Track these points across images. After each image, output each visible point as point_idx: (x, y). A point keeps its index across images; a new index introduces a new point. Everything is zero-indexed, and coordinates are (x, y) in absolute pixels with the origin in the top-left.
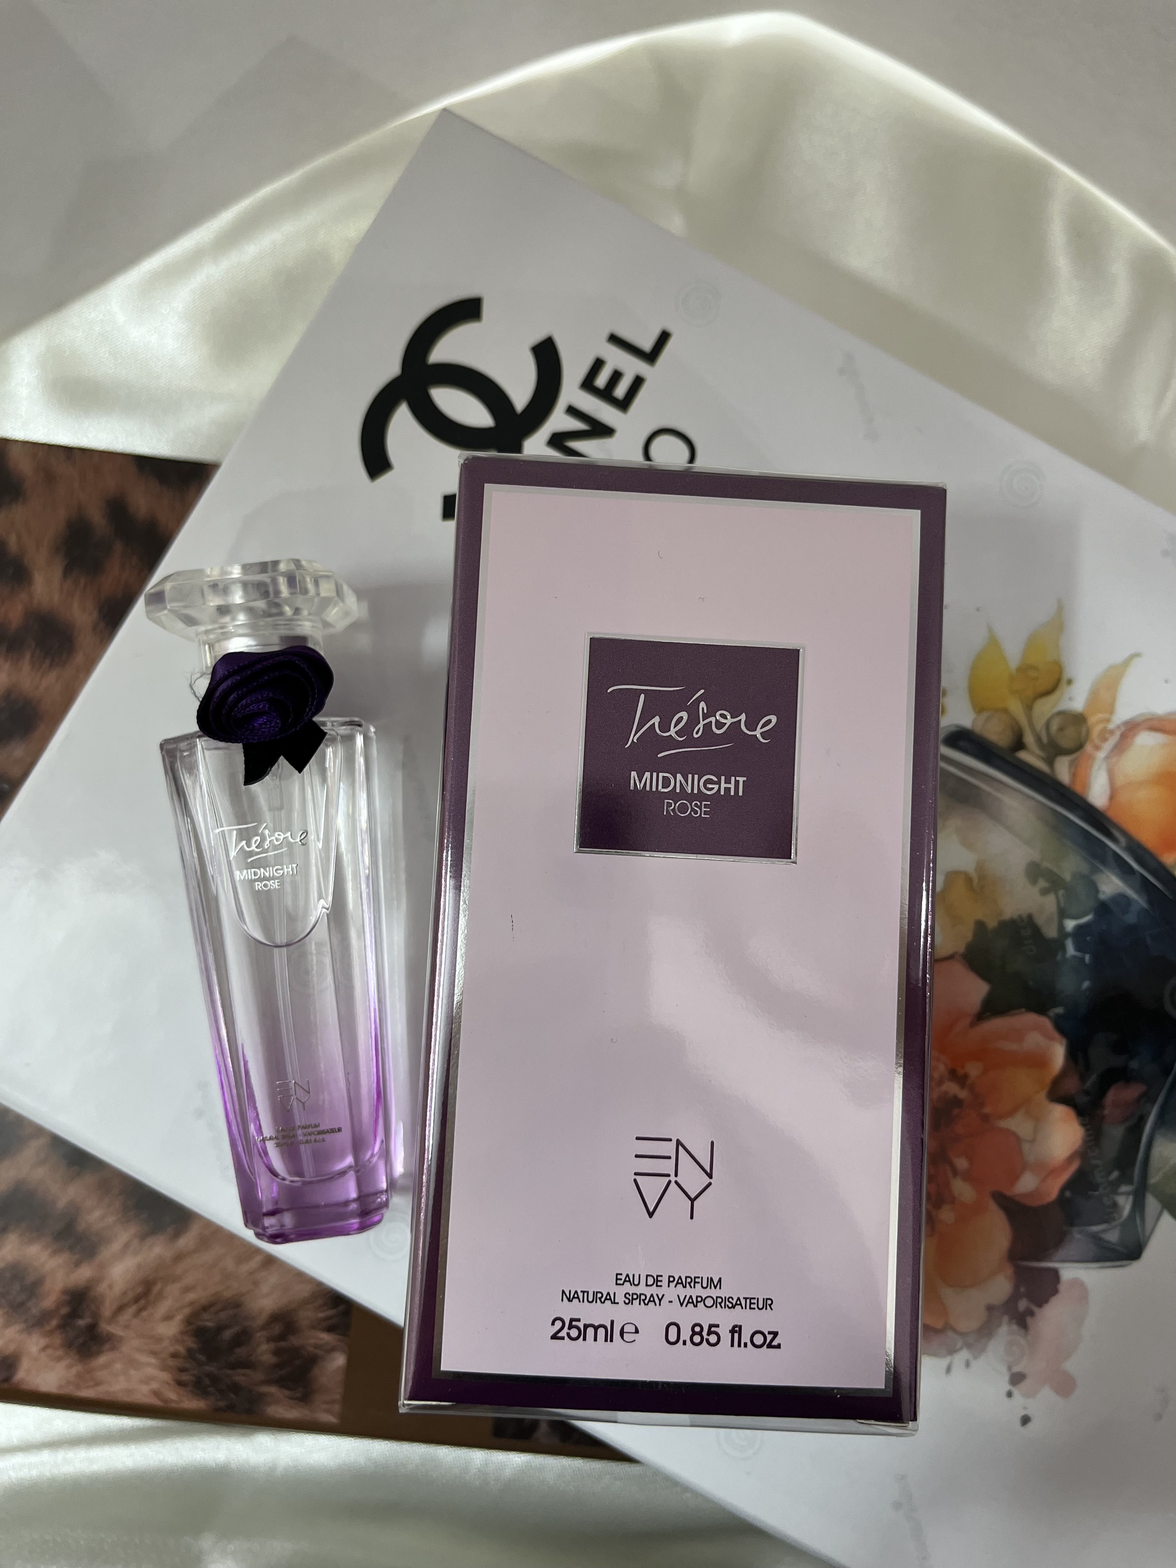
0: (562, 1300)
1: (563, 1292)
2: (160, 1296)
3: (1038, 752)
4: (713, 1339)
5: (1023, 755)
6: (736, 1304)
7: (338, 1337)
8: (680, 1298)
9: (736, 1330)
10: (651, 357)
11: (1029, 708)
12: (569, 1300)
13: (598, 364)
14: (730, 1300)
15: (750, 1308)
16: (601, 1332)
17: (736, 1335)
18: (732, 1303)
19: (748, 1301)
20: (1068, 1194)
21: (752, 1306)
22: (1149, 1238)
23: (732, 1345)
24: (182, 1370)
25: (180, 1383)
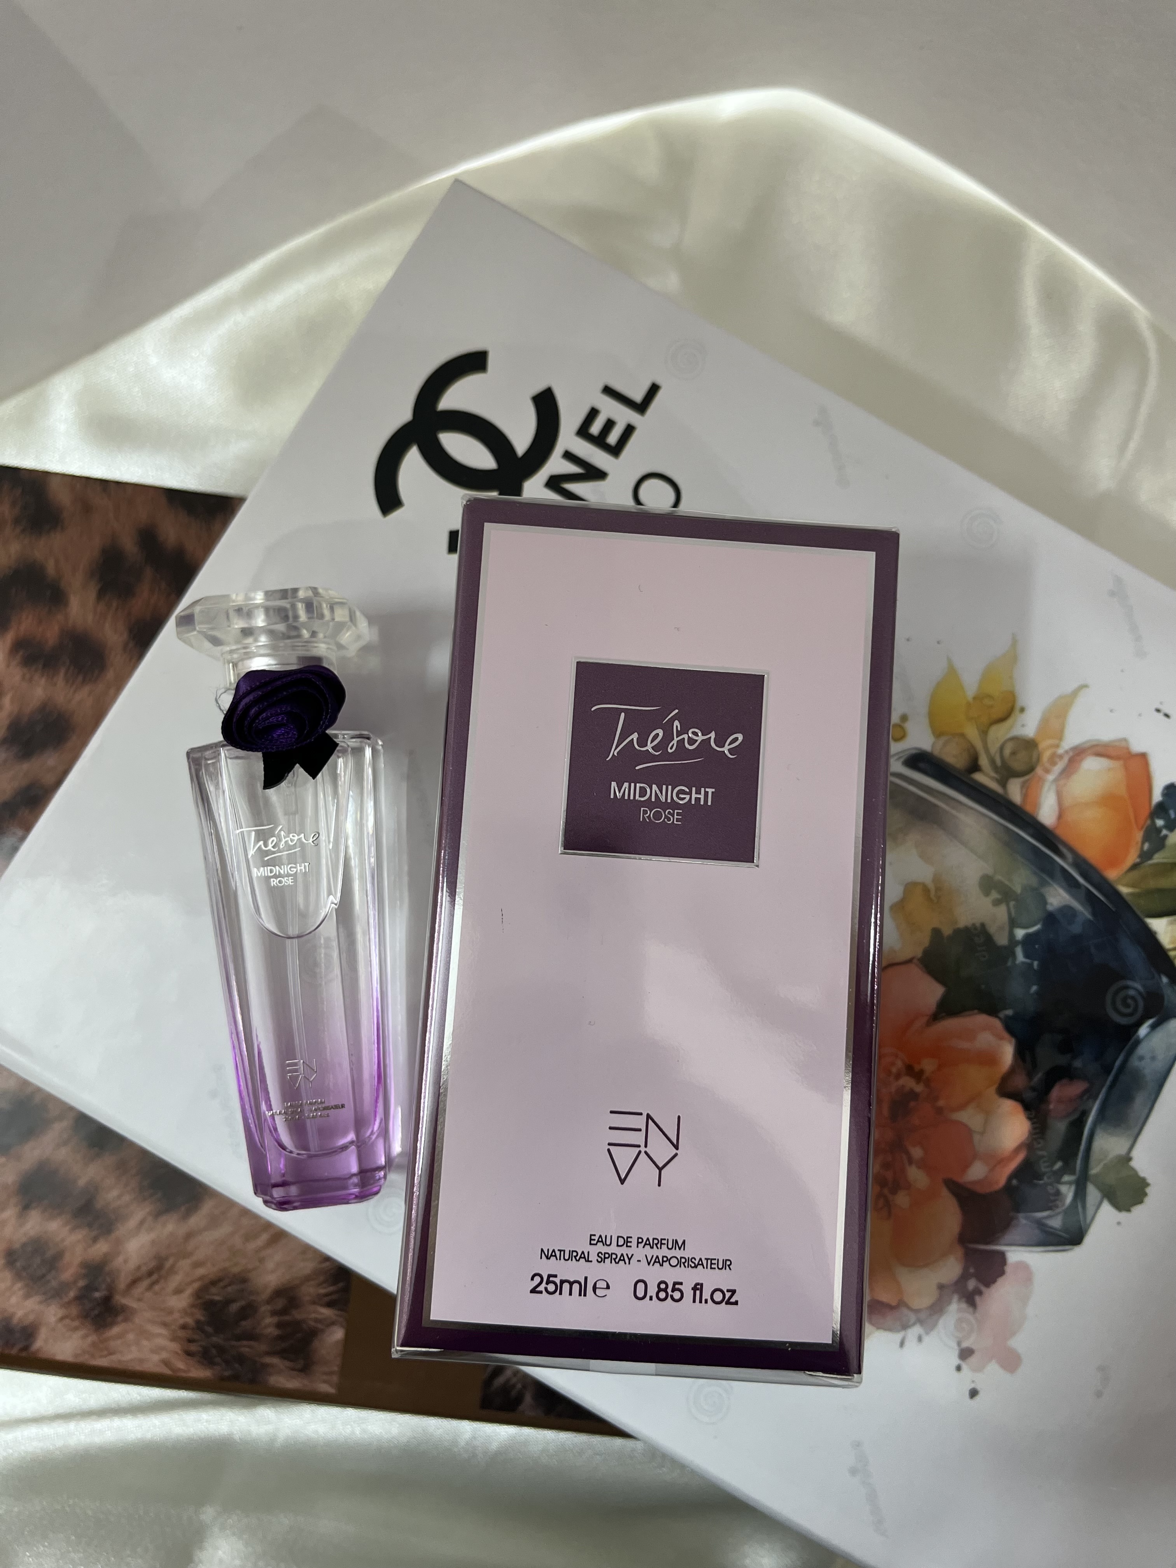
0: (541, 1258)
1: (542, 1250)
2: (172, 1271)
3: (993, 774)
4: (677, 1295)
5: (978, 777)
6: (698, 1264)
7: (336, 1312)
8: (648, 1258)
9: (698, 1288)
10: (641, 407)
11: (984, 733)
12: (548, 1258)
13: (593, 413)
14: (693, 1260)
15: (711, 1268)
16: (576, 1287)
17: (698, 1292)
18: (695, 1263)
19: (709, 1261)
20: (1015, 1182)
21: (713, 1266)
22: (1089, 1226)
23: (694, 1301)
24: (190, 1341)
25: (189, 1354)
